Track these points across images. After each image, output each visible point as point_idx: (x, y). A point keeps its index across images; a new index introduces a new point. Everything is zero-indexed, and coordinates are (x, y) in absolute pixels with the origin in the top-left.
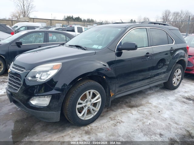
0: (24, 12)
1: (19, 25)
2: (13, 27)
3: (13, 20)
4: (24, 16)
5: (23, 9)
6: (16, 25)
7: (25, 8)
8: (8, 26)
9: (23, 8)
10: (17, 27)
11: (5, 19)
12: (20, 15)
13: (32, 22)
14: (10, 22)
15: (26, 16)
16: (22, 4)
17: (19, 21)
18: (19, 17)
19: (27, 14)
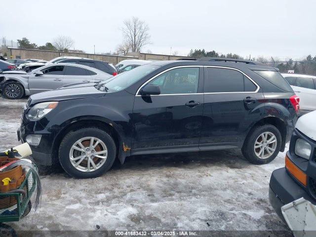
0: (135, 45)
1: (125, 63)
2: (117, 65)
3: (119, 56)
4: (134, 51)
5: (134, 40)
6: (120, 63)
7: (137, 39)
8: (111, 65)
9: (133, 38)
10: (122, 65)
11: (109, 54)
12: (128, 49)
13: (143, 59)
14: (115, 58)
15: (136, 50)
16: (133, 34)
17: (126, 58)
18: (128, 51)
19: (137, 47)
